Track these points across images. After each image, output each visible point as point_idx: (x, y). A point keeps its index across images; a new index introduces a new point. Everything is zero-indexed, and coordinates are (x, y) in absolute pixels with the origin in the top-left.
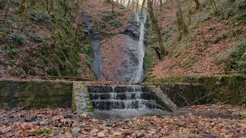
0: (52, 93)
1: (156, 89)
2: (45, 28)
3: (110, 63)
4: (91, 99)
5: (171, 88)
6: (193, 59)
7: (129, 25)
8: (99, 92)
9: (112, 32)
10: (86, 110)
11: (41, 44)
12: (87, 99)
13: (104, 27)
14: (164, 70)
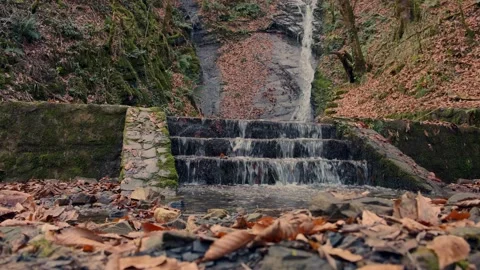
0: (66, 137)
1: (365, 131)
2: (89, 11)
3: (238, 95)
4: (175, 152)
5: (403, 132)
6: (440, 74)
7: (279, 13)
8: (202, 135)
9: (242, 29)
10: (154, 183)
11: (78, 43)
12: (161, 150)
13: (225, 18)
14: (365, 104)
